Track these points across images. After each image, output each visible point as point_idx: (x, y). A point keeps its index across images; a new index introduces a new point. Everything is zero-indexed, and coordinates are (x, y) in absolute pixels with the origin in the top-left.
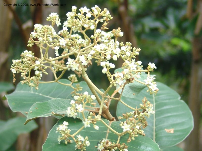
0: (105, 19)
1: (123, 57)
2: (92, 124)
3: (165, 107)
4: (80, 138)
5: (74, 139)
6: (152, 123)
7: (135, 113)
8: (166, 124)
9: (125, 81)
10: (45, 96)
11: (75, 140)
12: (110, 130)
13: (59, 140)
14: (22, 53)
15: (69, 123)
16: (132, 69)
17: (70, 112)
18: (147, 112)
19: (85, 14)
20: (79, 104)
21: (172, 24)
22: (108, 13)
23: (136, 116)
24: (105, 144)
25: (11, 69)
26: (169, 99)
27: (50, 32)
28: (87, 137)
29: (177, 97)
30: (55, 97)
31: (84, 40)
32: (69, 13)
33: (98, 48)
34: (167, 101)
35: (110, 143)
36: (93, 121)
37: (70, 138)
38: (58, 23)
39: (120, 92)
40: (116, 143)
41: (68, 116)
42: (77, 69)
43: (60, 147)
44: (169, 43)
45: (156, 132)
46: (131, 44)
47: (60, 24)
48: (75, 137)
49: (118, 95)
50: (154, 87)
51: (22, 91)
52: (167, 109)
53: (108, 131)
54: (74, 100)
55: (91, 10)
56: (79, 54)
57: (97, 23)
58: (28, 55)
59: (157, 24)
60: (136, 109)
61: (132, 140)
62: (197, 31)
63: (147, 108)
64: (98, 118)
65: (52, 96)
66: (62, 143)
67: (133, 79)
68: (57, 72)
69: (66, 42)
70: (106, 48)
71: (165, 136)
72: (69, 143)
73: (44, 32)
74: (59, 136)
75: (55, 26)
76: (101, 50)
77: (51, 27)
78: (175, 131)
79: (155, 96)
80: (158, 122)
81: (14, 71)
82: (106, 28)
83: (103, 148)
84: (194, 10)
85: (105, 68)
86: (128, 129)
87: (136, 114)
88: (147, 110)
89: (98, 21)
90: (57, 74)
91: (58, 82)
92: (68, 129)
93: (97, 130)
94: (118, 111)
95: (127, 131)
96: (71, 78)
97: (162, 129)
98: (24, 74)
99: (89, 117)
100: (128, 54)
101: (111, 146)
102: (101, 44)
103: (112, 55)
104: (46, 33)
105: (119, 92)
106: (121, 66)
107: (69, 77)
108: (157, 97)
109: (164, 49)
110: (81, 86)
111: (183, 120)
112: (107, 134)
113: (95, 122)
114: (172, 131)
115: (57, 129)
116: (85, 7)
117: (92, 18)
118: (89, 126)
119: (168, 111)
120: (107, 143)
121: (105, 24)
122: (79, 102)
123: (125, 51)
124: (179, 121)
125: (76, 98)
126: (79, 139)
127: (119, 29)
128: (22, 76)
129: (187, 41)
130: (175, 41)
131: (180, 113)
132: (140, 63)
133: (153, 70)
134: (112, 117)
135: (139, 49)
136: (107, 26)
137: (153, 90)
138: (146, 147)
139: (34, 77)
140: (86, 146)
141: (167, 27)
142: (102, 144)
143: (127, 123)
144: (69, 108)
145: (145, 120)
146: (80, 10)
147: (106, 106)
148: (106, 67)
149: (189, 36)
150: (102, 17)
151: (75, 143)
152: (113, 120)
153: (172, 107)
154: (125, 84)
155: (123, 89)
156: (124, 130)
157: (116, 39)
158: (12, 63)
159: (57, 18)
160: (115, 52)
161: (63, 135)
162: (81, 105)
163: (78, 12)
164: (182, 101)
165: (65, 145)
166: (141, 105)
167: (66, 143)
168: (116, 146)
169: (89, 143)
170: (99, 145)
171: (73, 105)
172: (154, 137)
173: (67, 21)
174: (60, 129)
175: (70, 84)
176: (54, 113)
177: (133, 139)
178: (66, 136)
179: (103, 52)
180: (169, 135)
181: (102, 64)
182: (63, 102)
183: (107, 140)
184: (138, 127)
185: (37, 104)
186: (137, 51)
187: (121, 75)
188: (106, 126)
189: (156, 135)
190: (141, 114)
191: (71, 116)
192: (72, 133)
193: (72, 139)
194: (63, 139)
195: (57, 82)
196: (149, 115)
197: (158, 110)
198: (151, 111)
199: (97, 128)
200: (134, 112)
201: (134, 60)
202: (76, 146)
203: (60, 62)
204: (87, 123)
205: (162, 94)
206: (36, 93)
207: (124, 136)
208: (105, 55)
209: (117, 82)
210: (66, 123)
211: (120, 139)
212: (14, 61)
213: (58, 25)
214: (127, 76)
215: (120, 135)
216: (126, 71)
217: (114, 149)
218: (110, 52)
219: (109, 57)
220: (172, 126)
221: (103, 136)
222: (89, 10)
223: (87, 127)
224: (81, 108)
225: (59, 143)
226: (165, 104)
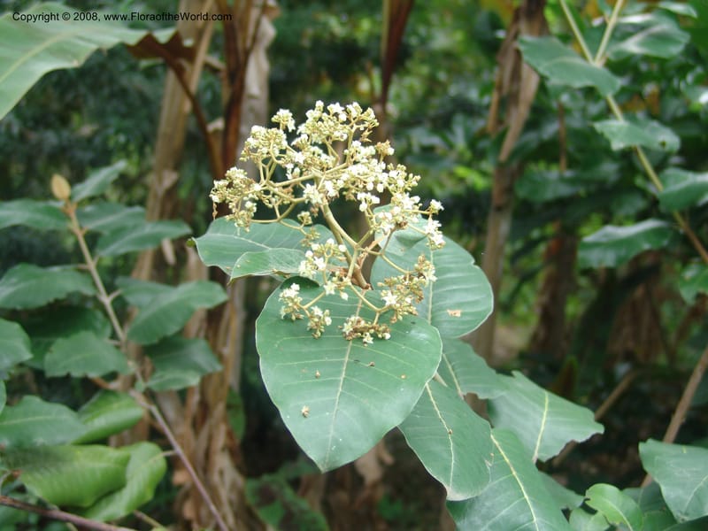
0: (367, 124)
1: (390, 188)
2: (337, 290)
3: (449, 275)
4: (317, 311)
5: (307, 312)
6: (428, 298)
7: (405, 279)
8: (448, 302)
9: (393, 227)
10: (258, 244)
11: (309, 315)
12: (363, 303)
13: (283, 313)
14: (228, 172)
15: (300, 287)
16: (405, 207)
17: (304, 270)
18: (424, 277)
19: (336, 115)
20: (319, 258)
21: (460, 142)
22: (373, 116)
23: (406, 283)
24: (355, 324)
25: (211, 195)
26: (456, 263)
27: (278, 141)
28: (327, 311)
29: (470, 261)
30: (272, 247)
31: (328, 157)
32: (311, 111)
33: (354, 170)
34: (452, 266)
35: (363, 323)
36: (340, 286)
37: (302, 311)
38: (291, 127)
39: (382, 244)
40: (372, 323)
41: (301, 275)
42: (320, 201)
43: (284, 324)
44: (452, 174)
45: (432, 313)
46: (405, 168)
47: (294, 128)
48: (309, 309)
49: (377, 248)
50: (439, 238)
51: (219, 235)
52: (452, 279)
53: (360, 305)
54: (311, 250)
55: (345, 110)
56: (323, 178)
57: (353, 130)
58: (237, 175)
59: (435, 140)
60: (407, 272)
61: (398, 320)
62: (503, 156)
63: (425, 270)
64: (347, 281)
65: (268, 246)
66: (287, 318)
67: (405, 224)
68: (279, 206)
69: (304, 158)
70: (366, 171)
71: (446, 321)
72: (297, 319)
73: (269, 140)
74: (283, 307)
75: (286, 131)
76: (359, 174)
77: (281, 132)
78: (462, 314)
79: (434, 256)
80: (437, 298)
81: (216, 198)
82: (368, 140)
83: (351, 329)
84: (500, 121)
85: (363, 202)
86: (394, 302)
87: (407, 279)
88: (425, 274)
89: (355, 127)
90: (279, 209)
91: (282, 222)
92: (298, 295)
93: (343, 301)
94: (374, 275)
95: (390, 306)
96: (302, 218)
97: (441, 309)
98: (234, 204)
99: (335, 279)
100: (401, 183)
101: (365, 328)
102: (359, 165)
103: (375, 183)
104: (272, 142)
105: (380, 244)
106: (389, 202)
107: (299, 216)
108: (436, 258)
109: (441, 185)
110: (318, 231)
111: (477, 298)
112: (359, 309)
113: (343, 288)
114: (458, 313)
115: (281, 295)
116: (338, 104)
117: (348, 122)
118: (333, 293)
119: (453, 281)
120: (359, 322)
121: (367, 133)
122: (320, 255)
123: (396, 178)
124: (470, 298)
125: (315, 247)
126: (316, 314)
127: (388, 142)
128: (230, 207)
129: (484, 174)
130: (461, 171)
131: (473, 285)
132: (417, 199)
133: (437, 212)
134: (365, 283)
135: (418, 177)
136: (368, 137)
137: (437, 244)
138: (419, 332)
139: (242, 212)
140: (325, 326)
141: (451, 146)
142: (350, 323)
143: (392, 293)
144: (303, 263)
145: (420, 290)
146: (328, 108)
147: (357, 266)
148: (366, 201)
149: (488, 166)
150: (363, 122)
151: (307, 319)
152: (367, 288)
153: (461, 275)
154: (392, 231)
155: (389, 238)
156: (387, 304)
157: (382, 158)
158: (213, 185)
159: (290, 118)
160: (380, 178)
161: (290, 304)
162: (322, 259)
163: (325, 110)
164: (477, 267)
165: (292, 321)
166: (416, 265)
167: (294, 318)
168: (372, 328)
169: (331, 321)
170: (345, 324)
171: (310, 258)
172: (430, 316)
173: (303, 125)
174: (286, 296)
175: (300, 227)
176: (276, 271)
177: (400, 318)
178: (295, 307)
179: (362, 177)
180: (452, 320)
181: (361, 196)
182: (289, 253)
183: (357, 318)
184: (408, 300)
185: (248, 255)
186: (414, 181)
187: (389, 215)
188: (357, 295)
189: (432, 319)
190: (416, 279)
191: (305, 275)
192: (303, 303)
193: (304, 313)
194: (289, 311)
195: (279, 221)
196: (427, 283)
197: (441, 278)
198: (430, 276)
199: (345, 296)
200: (403, 276)
201: (408, 194)
202: (309, 324)
203: (285, 190)
204: (330, 288)
205: (445, 254)
206: (243, 239)
207: (385, 313)
208: (365, 182)
209: (381, 226)
210: (295, 287)
211: (379, 318)
212: (216, 183)
213: (290, 131)
214: (397, 218)
215: (379, 312)
216: (397, 210)
217: (368, 331)
218: (373, 179)
219: (370, 187)
220: (459, 305)
221: (352, 312)
222: (343, 109)
223: (330, 295)
224: (321, 264)
225: (282, 318)
226: (450, 270)
